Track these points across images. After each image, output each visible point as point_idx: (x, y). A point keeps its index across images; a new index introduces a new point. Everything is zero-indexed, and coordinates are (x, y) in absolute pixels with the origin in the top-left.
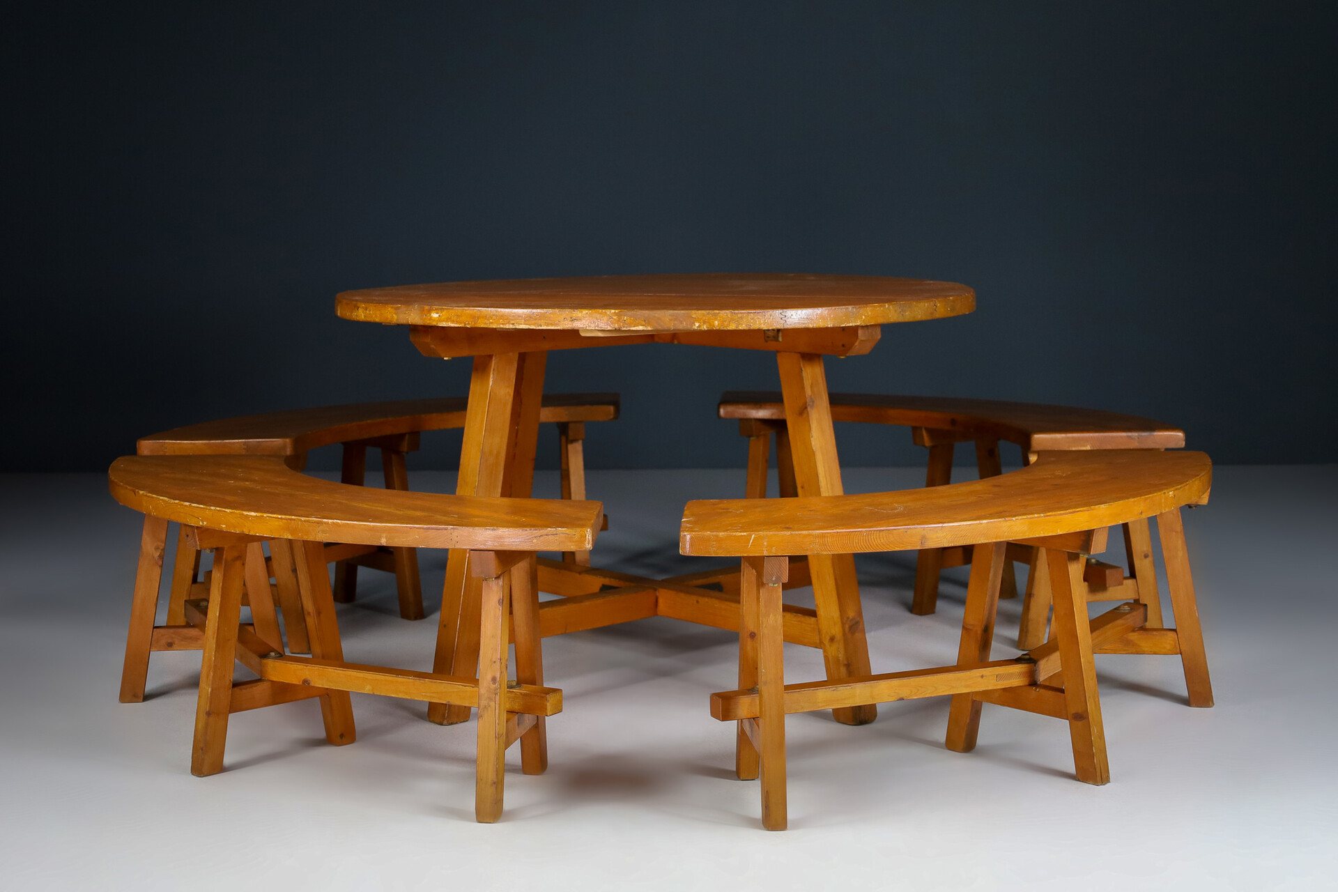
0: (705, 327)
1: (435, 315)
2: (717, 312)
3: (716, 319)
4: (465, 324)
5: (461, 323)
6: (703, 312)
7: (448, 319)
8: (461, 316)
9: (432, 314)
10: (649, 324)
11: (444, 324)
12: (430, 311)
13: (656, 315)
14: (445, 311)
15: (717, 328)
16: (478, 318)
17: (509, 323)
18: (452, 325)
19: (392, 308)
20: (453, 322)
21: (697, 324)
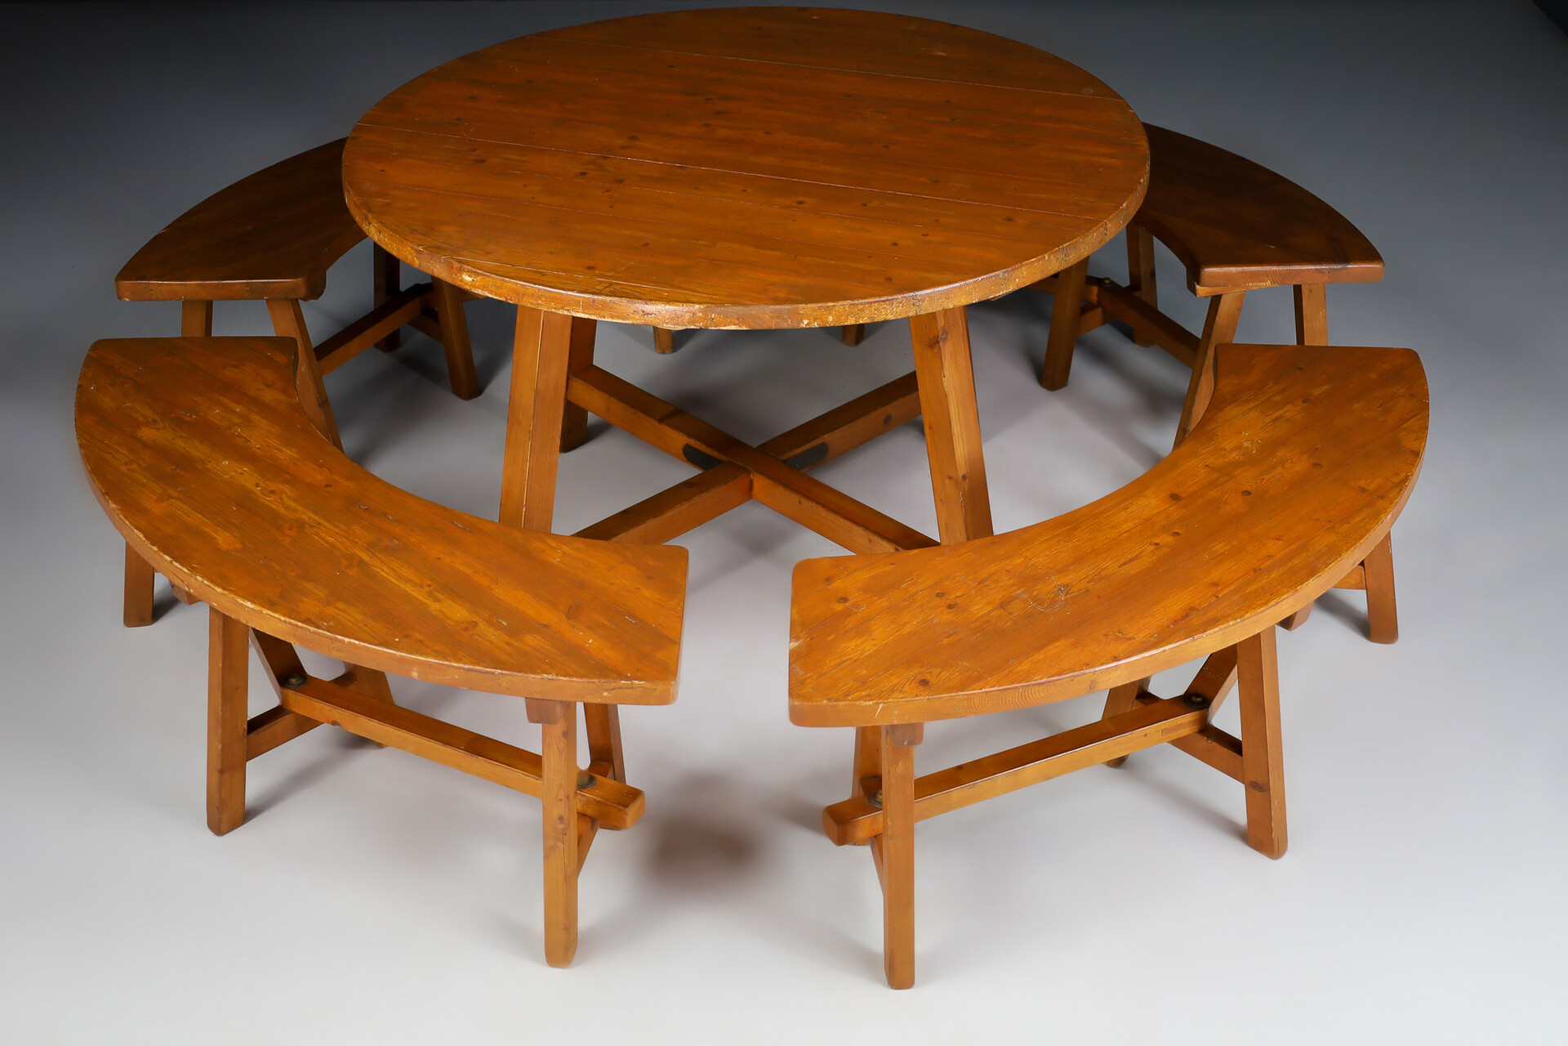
0: (816, 325)
1: (467, 278)
2: (832, 304)
3: (831, 314)
4: (506, 299)
5: (500, 296)
6: (813, 305)
7: (483, 288)
8: (501, 288)
9: (464, 276)
10: (743, 323)
11: (479, 292)
12: (461, 270)
13: (754, 312)
14: (480, 277)
15: (832, 325)
16: (523, 295)
17: (562, 308)
18: (490, 296)
19: (412, 248)
20: (491, 292)
21: (806, 322)
